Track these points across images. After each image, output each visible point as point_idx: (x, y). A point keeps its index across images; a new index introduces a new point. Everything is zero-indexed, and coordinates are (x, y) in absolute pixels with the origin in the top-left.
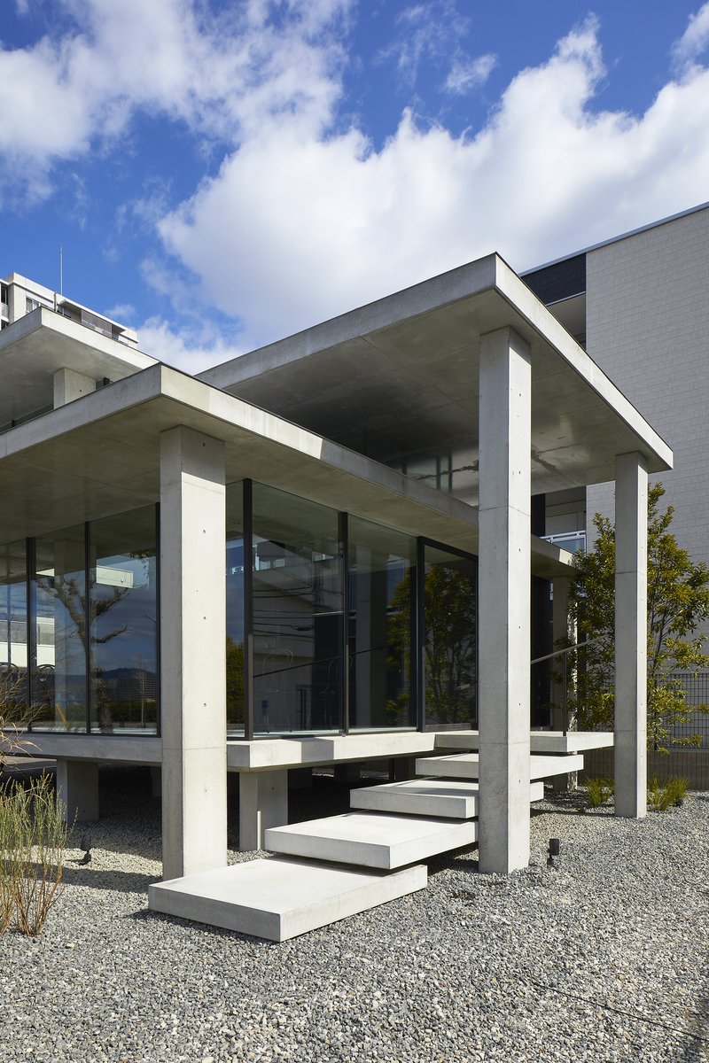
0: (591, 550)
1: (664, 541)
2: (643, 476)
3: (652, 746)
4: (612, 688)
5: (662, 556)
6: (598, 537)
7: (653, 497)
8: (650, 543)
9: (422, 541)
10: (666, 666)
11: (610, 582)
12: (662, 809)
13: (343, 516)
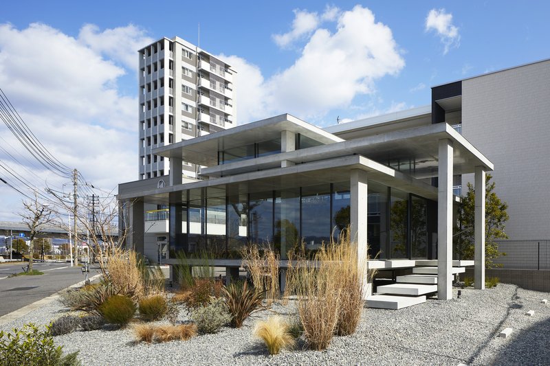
0: (465, 195)
1: (492, 195)
2: (484, 173)
3: (486, 266)
4: (473, 245)
5: (491, 199)
6: (468, 191)
7: (488, 178)
8: (486, 195)
9: (411, 194)
10: (492, 238)
11: (473, 208)
12: (490, 287)
13: (389, 188)
